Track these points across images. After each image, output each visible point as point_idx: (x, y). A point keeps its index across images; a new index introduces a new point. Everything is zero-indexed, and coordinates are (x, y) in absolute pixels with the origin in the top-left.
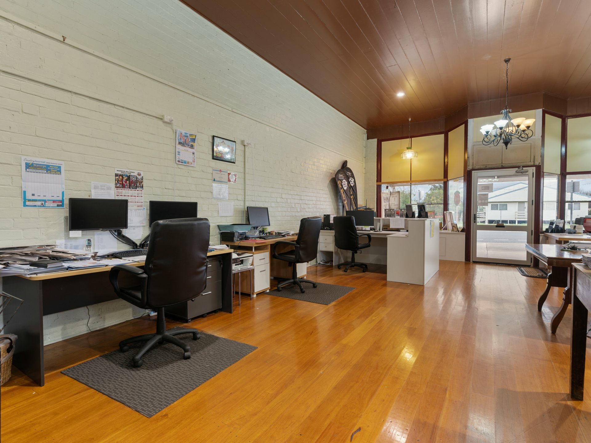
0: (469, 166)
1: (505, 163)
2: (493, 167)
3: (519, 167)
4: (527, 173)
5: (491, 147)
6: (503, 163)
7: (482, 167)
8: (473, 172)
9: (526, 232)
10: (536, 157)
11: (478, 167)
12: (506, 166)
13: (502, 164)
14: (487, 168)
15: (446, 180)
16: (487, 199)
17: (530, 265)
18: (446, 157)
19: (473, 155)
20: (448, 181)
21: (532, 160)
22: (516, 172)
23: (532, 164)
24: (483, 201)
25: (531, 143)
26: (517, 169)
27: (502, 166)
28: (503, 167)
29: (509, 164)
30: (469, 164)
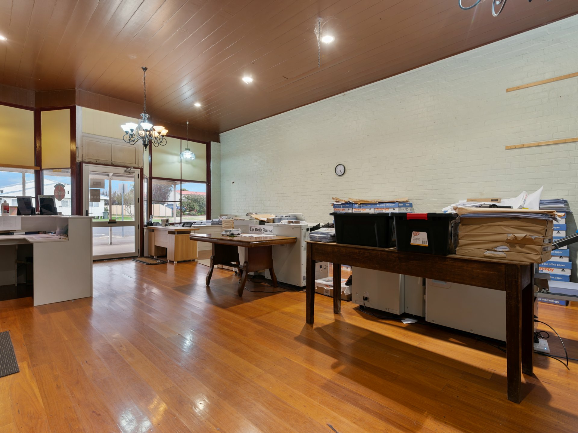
0: (78, 157)
1: (115, 161)
2: (103, 163)
3: (127, 167)
4: (134, 174)
5: (101, 142)
6: (113, 160)
7: (92, 161)
8: (84, 164)
9: (134, 227)
10: (140, 161)
11: (88, 161)
12: (115, 164)
13: (112, 162)
14: (97, 163)
15: (38, 168)
16: (99, 195)
17: (137, 255)
18: (38, 141)
19: (82, 147)
20: (41, 170)
21: (137, 163)
22: (126, 171)
23: (136, 166)
24: (95, 197)
25: (135, 148)
26: (125, 169)
27: (112, 163)
28: (112, 165)
29: (118, 163)
30: (78, 155)
